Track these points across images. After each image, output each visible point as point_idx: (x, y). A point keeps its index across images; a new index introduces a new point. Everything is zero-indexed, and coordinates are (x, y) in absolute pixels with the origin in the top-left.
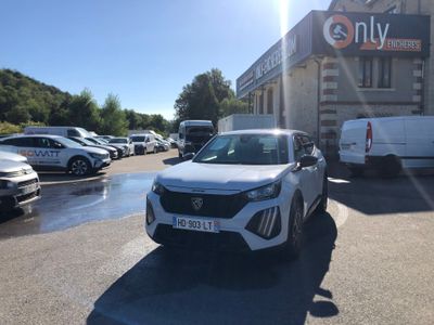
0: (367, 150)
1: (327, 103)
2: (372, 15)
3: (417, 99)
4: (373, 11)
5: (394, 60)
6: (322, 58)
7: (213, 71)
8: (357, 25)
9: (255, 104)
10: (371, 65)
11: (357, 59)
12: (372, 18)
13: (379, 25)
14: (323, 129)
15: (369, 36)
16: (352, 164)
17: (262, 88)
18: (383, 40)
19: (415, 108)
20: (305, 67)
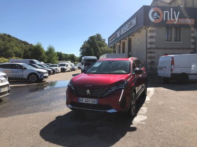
0: (172, 70)
1: (151, 48)
2: (172, 7)
3: (192, 46)
4: (172, 6)
5: (182, 28)
6: (148, 27)
7: (97, 34)
8: (165, 12)
9: (117, 49)
10: (171, 31)
11: (164, 28)
12: (172, 9)
13: (175, 12)
14: (149, 61)
15: (170, 17)
16: (164, 77)
17: (120, 42)
18: (176, 19)
19: (192, 51)
20: (140, 32)
